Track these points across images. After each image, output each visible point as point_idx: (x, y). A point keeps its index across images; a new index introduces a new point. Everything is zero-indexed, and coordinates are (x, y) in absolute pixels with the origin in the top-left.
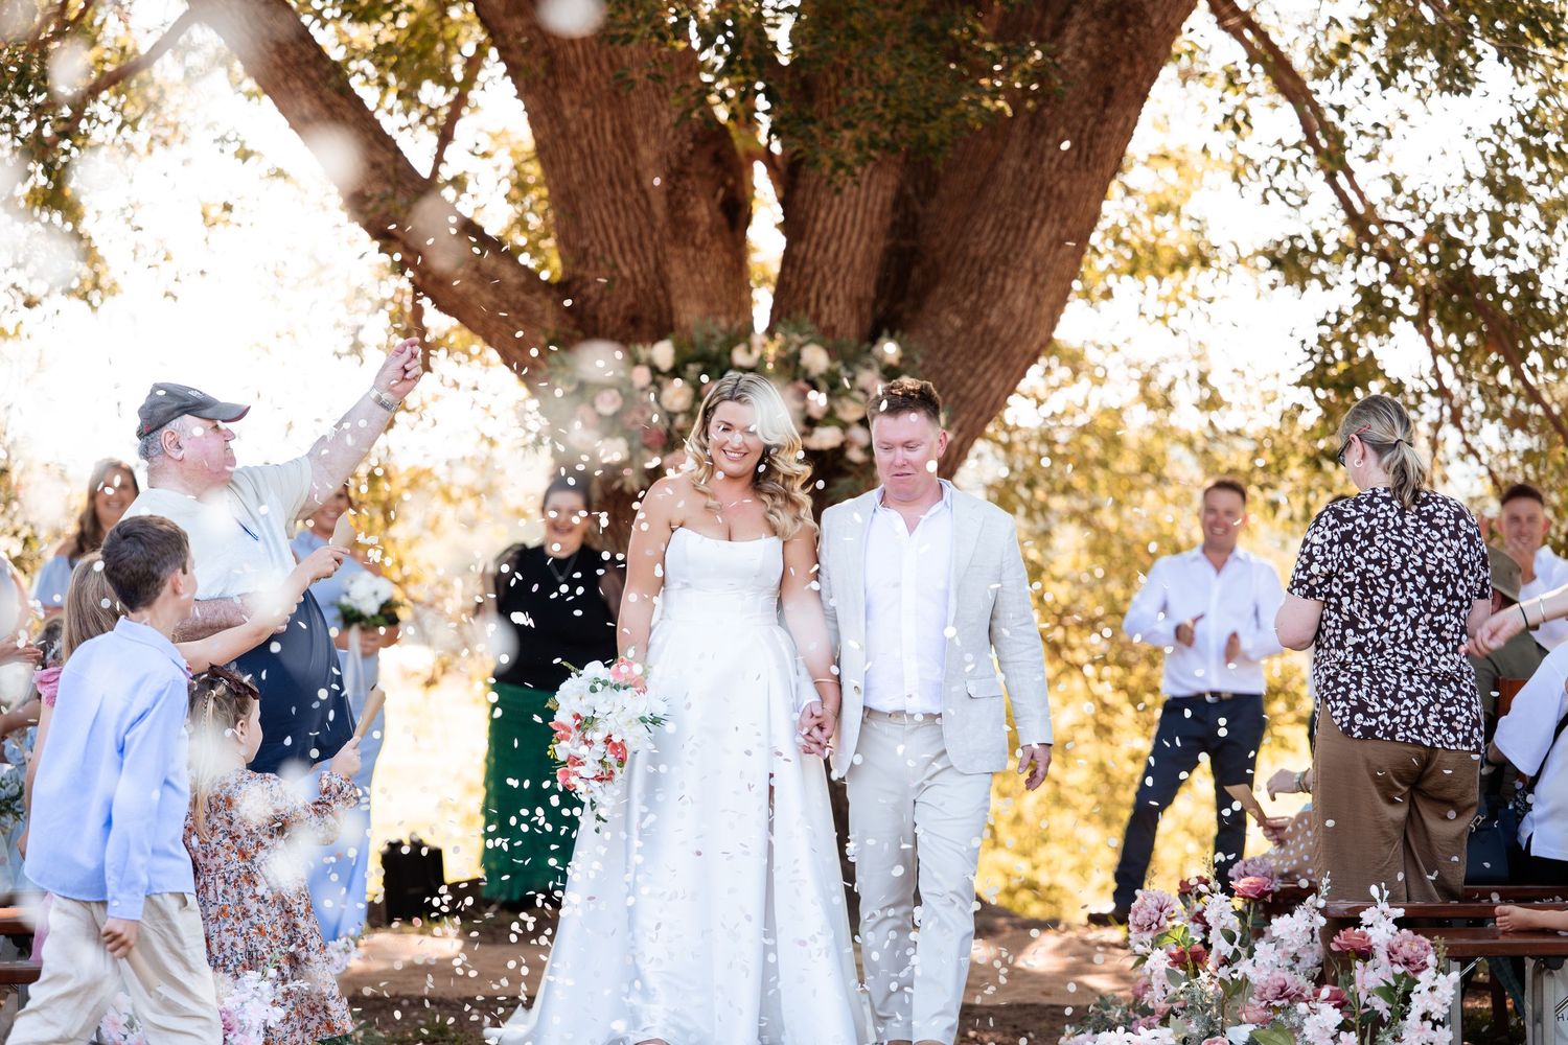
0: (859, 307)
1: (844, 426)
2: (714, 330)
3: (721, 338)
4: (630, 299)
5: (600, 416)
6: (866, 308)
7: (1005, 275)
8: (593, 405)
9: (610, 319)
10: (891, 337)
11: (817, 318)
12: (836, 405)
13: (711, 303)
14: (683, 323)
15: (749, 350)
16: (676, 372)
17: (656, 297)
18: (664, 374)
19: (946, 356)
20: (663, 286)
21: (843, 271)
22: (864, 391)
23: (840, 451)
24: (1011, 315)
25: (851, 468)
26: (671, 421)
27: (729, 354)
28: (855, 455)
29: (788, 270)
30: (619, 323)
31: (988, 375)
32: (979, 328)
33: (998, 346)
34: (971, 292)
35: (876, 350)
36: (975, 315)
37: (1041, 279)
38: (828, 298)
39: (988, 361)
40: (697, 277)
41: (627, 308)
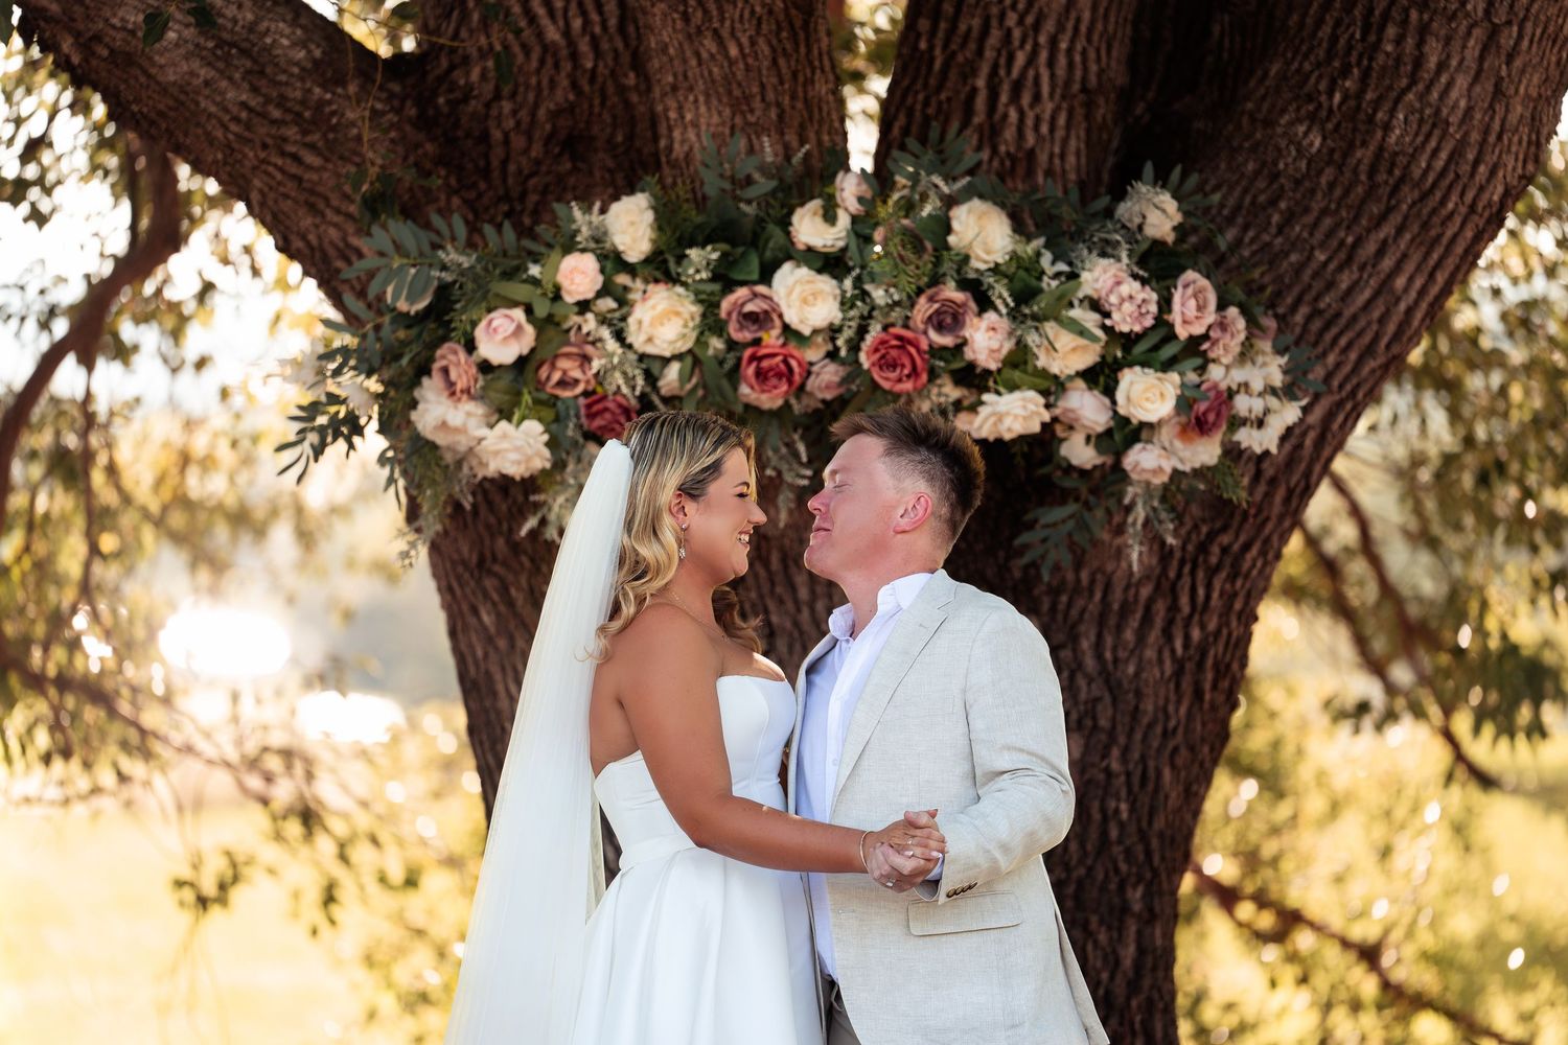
0: (1089, 106)
1: (1052, 388)
2: (748, 167)
3: (764, 185)
4: (563, 94)
5: (485, 367)
6: (1102, 111)
7: (1423, 31)
8: (470, 346)
9: (518, 142)
10: (1161, 180)
11: (991, 134)
12: (1032, 339)
13: (740, 104)
14: (679, 150)
15: (830, 217)
16: (661, 267)
17: (622, 90)
18: (631, 269)
19: (1289, 218)
20: (638, 63)
21: (1049, 26)
22: (1095, 305)
23: (1045, 441)
24: (1439, 123)
25: (1069, 483)
26: (651, 379)
27: (785, 223)
28: (1079, 452)
29: (924, 24)
30: (537, 150)
31: (1387, 263)
32: (1364, 155)
33: (1409, 195)
34: (1345, 72)
35: (1124, 210)
36: (1355, 124)
37: (1507, 40)
38: (1017, 88)
39: (1387, 230)
40: (709, 44)
41: (554, 115)
